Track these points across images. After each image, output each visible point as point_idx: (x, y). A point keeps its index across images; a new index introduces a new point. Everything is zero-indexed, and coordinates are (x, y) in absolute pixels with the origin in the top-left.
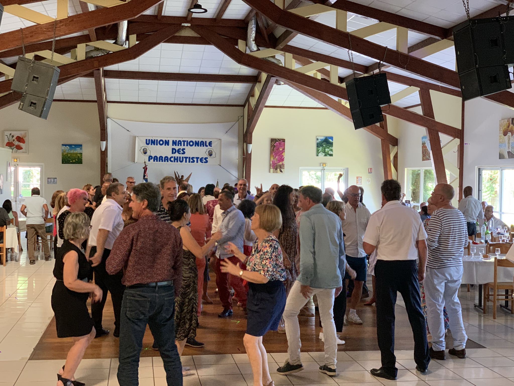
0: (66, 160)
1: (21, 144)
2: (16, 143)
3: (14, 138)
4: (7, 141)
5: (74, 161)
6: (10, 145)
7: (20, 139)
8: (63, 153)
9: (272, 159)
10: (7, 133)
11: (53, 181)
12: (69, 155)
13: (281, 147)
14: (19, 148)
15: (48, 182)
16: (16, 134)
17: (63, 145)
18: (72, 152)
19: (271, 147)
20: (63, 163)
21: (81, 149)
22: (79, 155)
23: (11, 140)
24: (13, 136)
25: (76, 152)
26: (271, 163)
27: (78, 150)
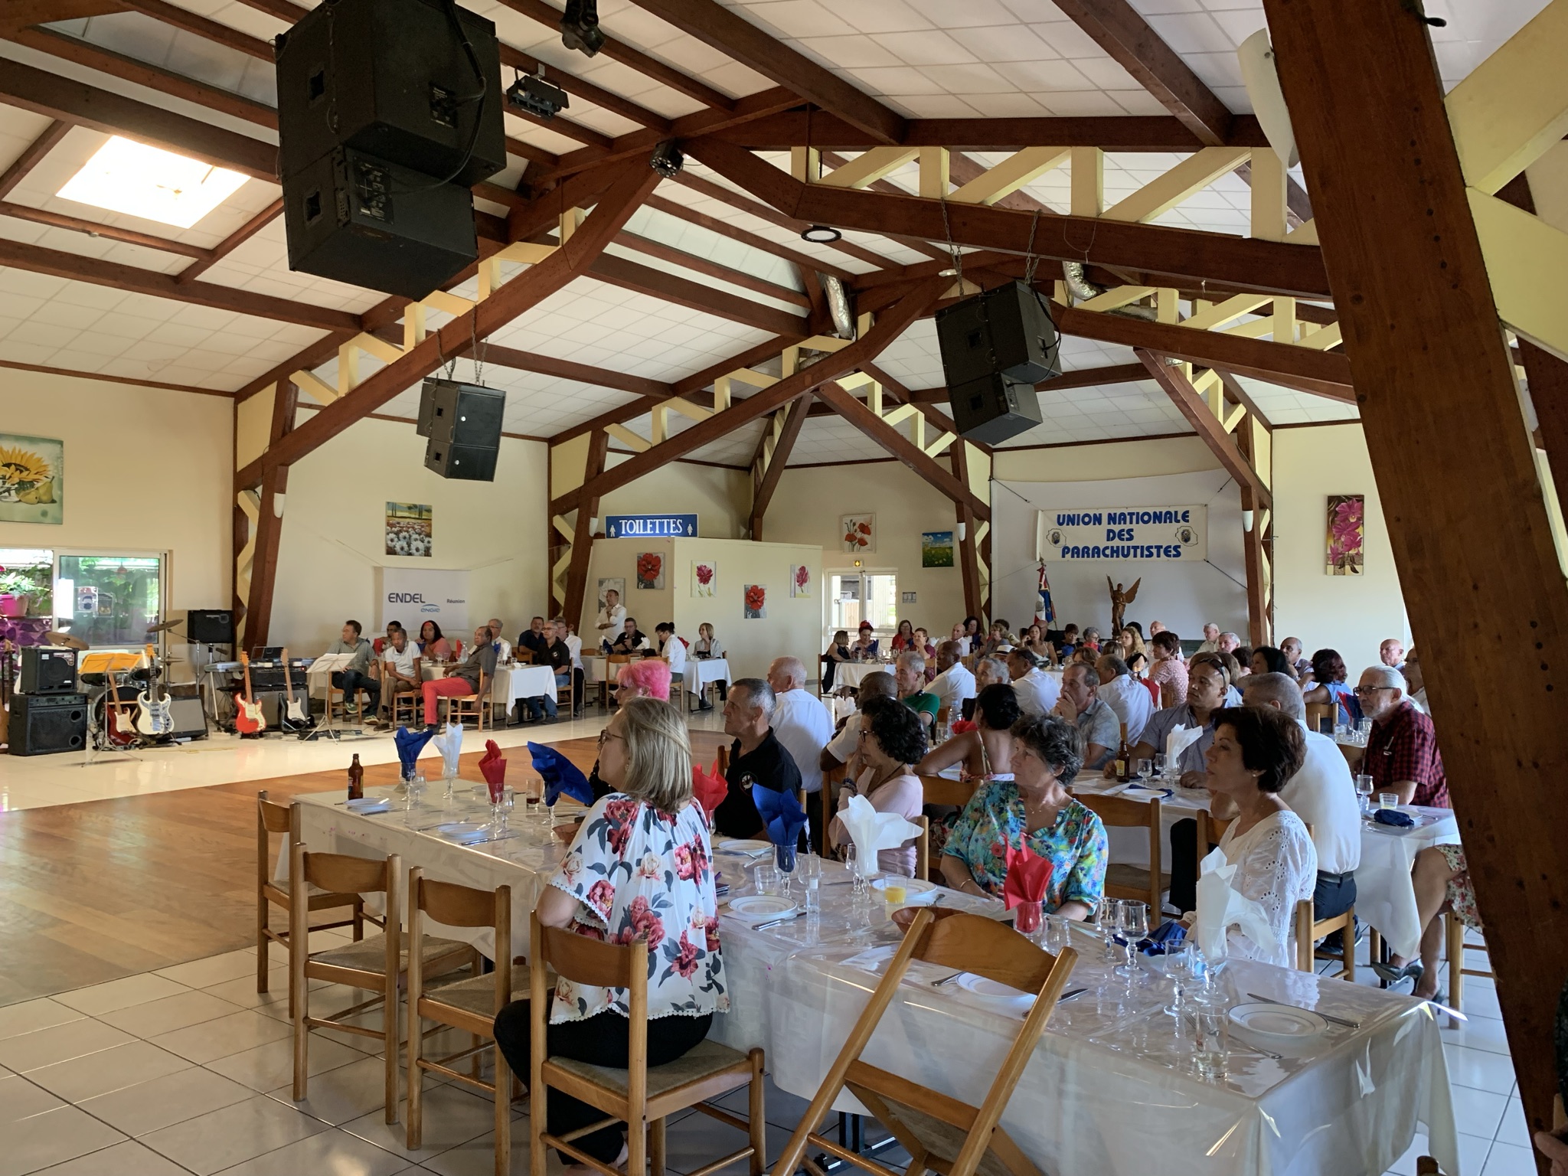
0: (929, 561)
1: (866, 536)
2: (859, 535)
3: (856, 527)
4: (846, 533)
5: (941, 562)
6: (850, 538)
7: (864, 529)
8: (923, 549)
9: (1331, 542)
10: (847, 519)
11: (910, 597)
12: (933, 552)
13: (1353, 513)
14: (863, 543)
15: (904, 601)
16: (860, 520)
17: (924, 534)
18: (937, 545)
19: (1329, 514)
20: (924, 566)
21: (951, 540)
22: (948, 551)
23: (852, 531)
24: (854, 524)
25: (943, 545)
26: (1329, 552)
27: (946, 543)
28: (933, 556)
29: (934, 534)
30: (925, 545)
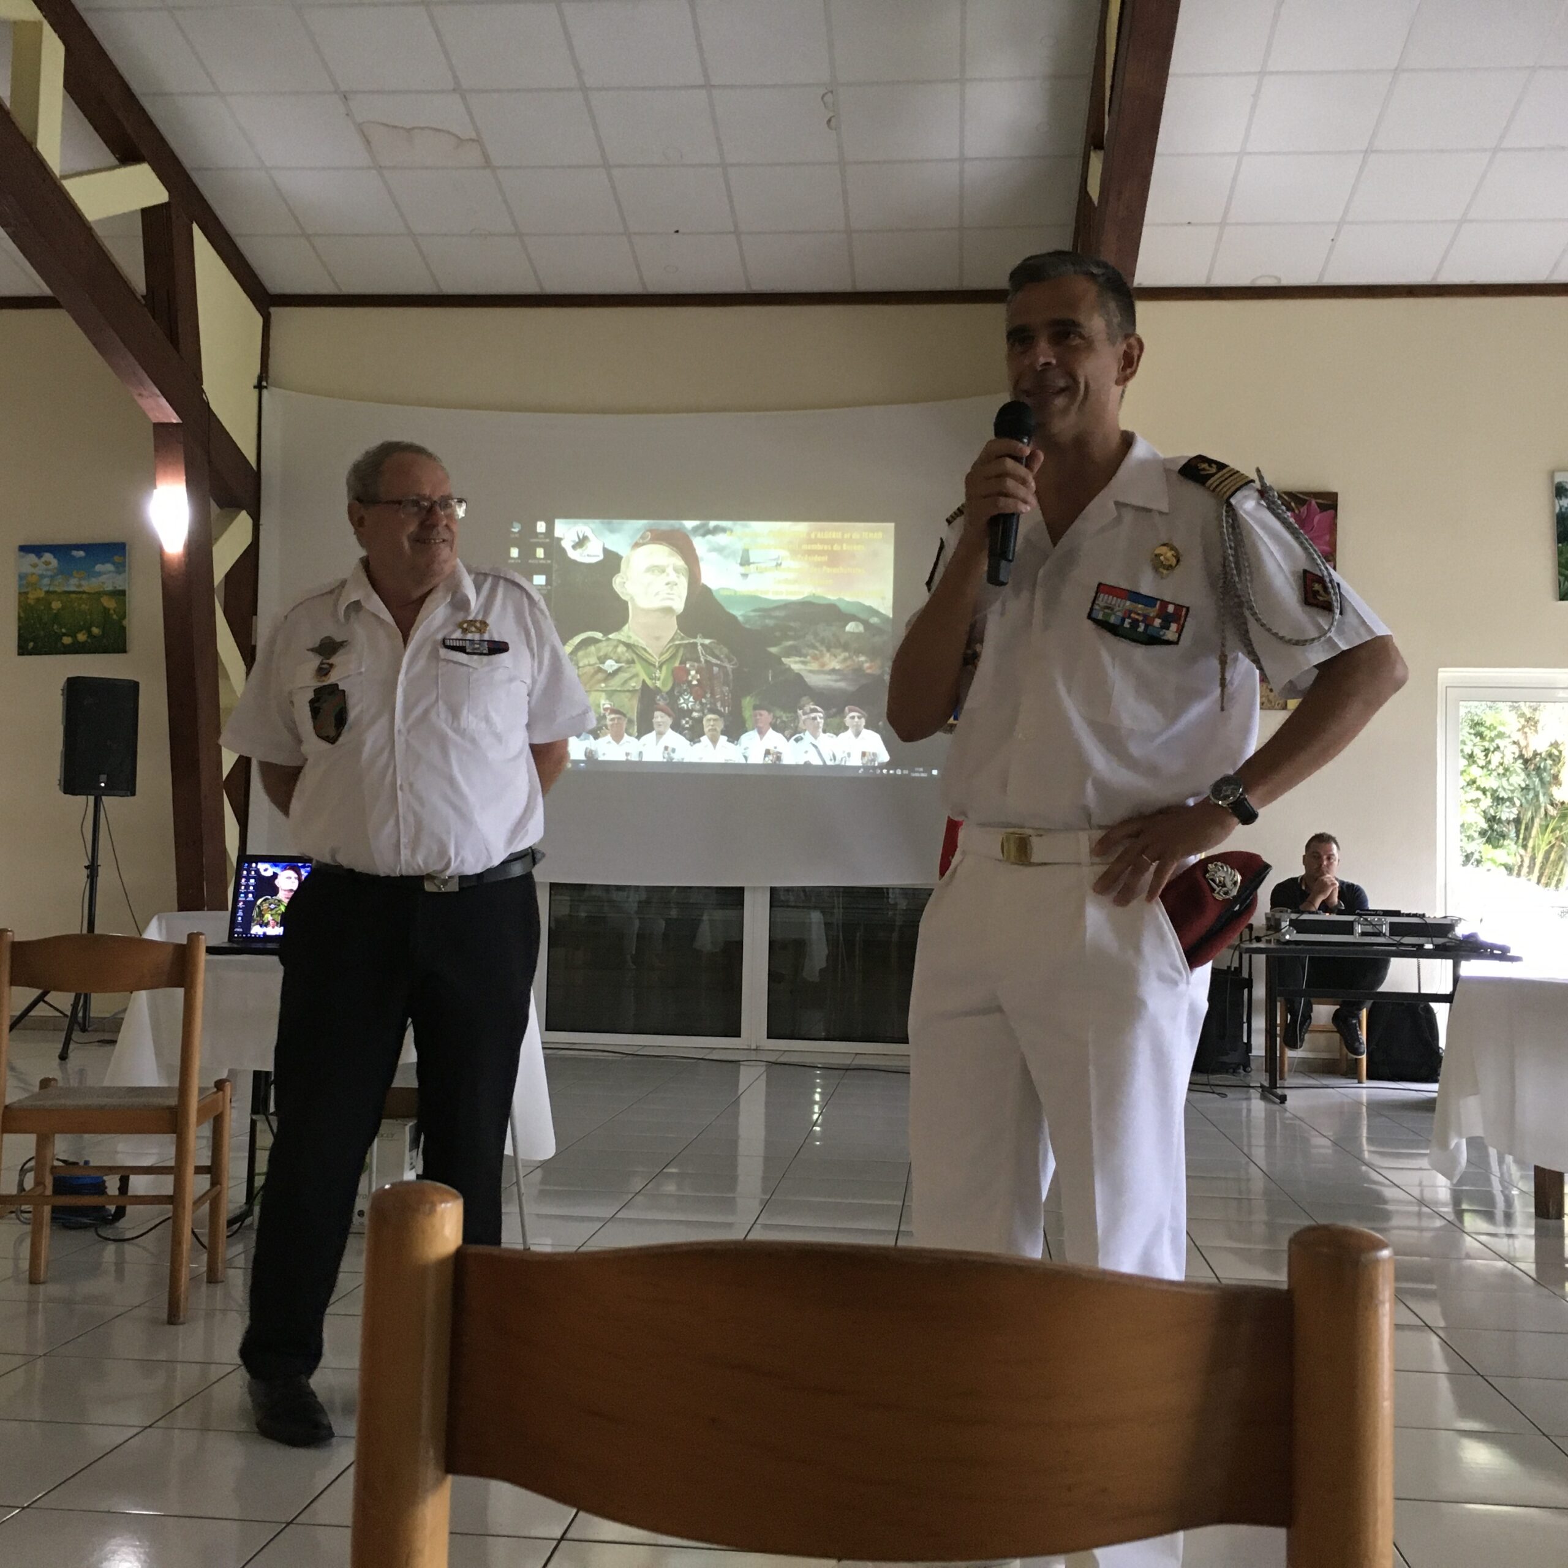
0: (39, 633)
5: (82, 637)
8: (23, 595)
12: (56, 605)
17: (25, 549)
18: (72, 585)
20: (23, 650)
21: (121, 568)
22: (109, 603)
25: (90, 585)
27: (105, 577)
28: (56, 617)
29: (61, 551)
30: (25, 585)
